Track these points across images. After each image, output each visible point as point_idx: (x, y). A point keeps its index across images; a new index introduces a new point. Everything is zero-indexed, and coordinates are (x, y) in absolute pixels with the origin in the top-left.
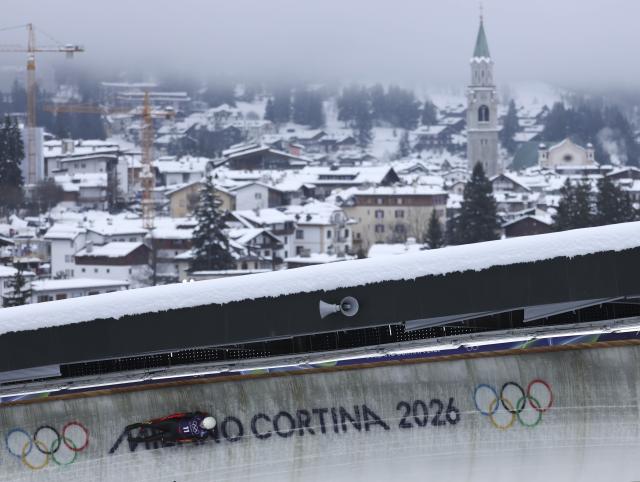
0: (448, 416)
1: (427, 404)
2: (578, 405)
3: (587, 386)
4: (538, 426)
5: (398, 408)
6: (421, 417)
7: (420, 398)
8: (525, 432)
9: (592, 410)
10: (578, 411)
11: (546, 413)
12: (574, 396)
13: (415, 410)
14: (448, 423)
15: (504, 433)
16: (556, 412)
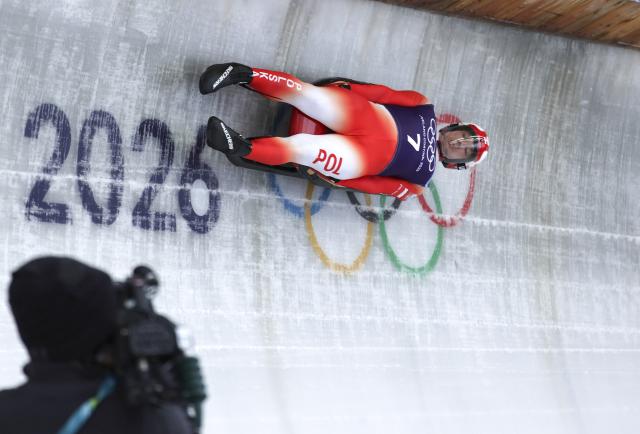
0: (183, 198)
1: (128, 132)
2: (534, 220)
3: (563, 162)
4: (436, 275)
5: (30, 130)
6: (100, 183)
7: (109, 104)
8: (405, 291)
9: (566, 241)
10: (533, 240)
11: (457, 231)
12: (528, 189)
13: (83, 152)
14: (183, 225)
15: (346, 287)
16: (480, 235)
